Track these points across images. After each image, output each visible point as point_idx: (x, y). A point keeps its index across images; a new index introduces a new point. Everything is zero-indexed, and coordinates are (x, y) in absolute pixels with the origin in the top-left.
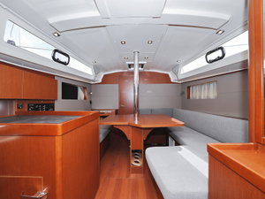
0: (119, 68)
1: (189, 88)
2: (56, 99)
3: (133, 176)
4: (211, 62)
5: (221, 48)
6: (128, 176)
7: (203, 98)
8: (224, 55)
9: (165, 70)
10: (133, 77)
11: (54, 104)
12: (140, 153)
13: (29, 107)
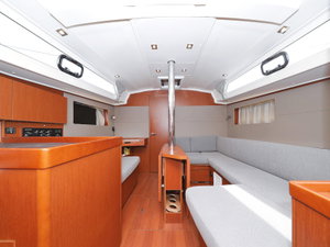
0: (149, 86)
1: (237, 110)
2: (65, 122)
3: (168, 227)
4: (269, 73)
5: (284, 54)
6: (161, 227)
7: (255, 122)
8: (287, 62)
9: (207, 89)
10: (167, 98)
11: (62, 130)
12: (178, 195)
13: (24, 132)
